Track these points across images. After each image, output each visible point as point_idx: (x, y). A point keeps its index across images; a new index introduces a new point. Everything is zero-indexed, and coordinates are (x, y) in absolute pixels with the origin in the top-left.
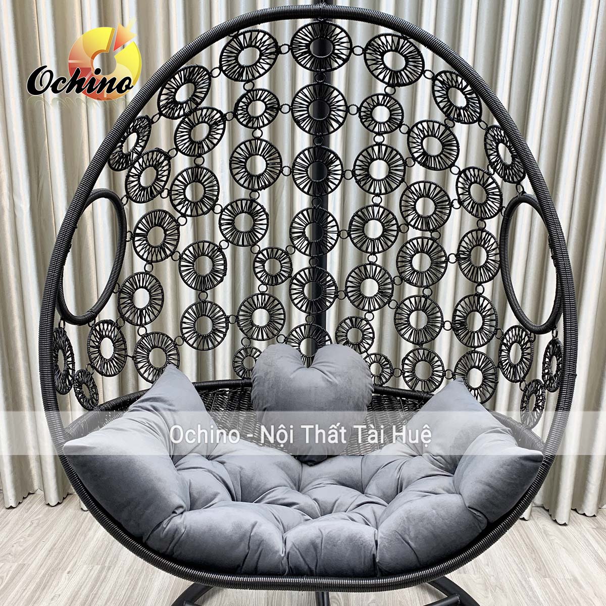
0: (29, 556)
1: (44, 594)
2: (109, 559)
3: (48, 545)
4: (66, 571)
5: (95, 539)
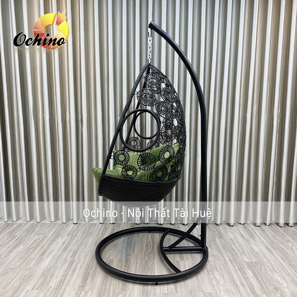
0: (47, 234)
1: (54, 242)
2: (74, 235)
3: (53, 231)
4: (61, 237)
5: (69, 230)
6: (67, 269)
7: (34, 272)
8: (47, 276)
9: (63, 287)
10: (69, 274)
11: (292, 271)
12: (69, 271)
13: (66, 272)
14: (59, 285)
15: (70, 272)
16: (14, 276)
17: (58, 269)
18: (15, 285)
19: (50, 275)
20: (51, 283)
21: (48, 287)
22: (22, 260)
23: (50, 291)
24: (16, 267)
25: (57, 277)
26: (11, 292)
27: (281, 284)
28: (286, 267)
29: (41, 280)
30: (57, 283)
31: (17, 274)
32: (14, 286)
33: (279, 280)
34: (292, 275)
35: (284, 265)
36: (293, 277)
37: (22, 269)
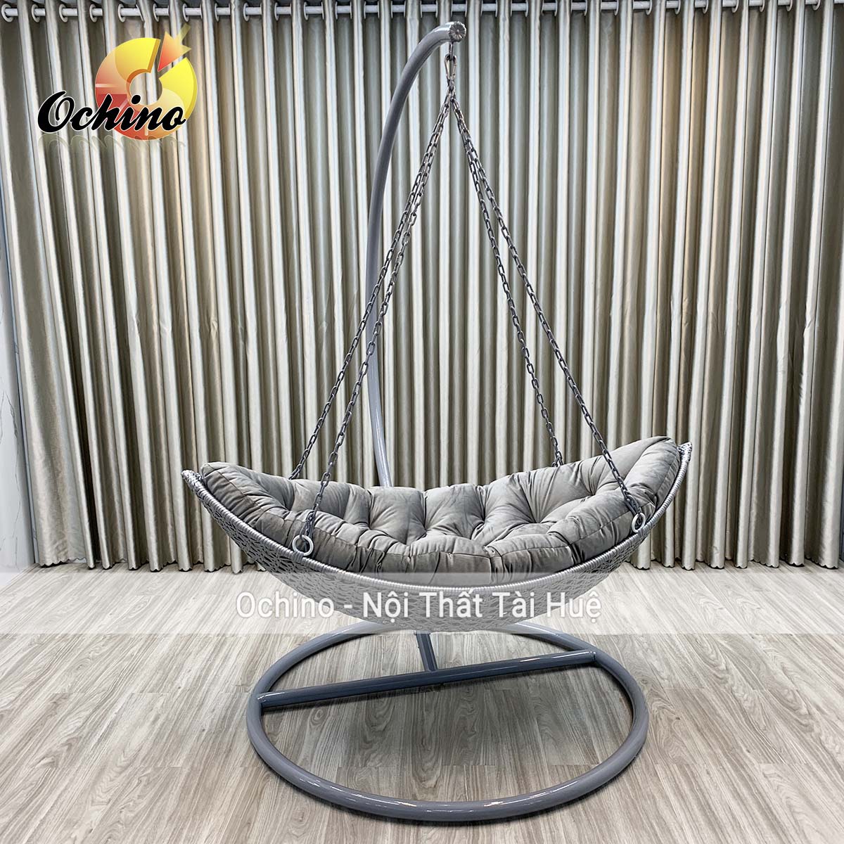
6: (210, 657)
7: (141, 663)
8: (171, 669)
9: (204, 688)
10: (216, 665)
11: (688, 650)
12: (214, 660)
13: (209, 662)
14: (195, 685)
15: (218, 662)
16: (101, 670)
17: (192, 657)
18: (106, 686)
19: (174, 667)
20: (178, 681)
21: (174, 687)
22: (114, 643)
23: (178, 695)
24: (102, 655)
25: (190, 670)
26: (98, 697)
27: (658, 673)
28: (677, 643)
29: (158, 676)
30: (191, 680)
31: (106, 668)
32: (103, 687)
33: (656, 667)
34: (686, 656)
35: (676, 640)
36: (687, 660)
37: (114, 658)
